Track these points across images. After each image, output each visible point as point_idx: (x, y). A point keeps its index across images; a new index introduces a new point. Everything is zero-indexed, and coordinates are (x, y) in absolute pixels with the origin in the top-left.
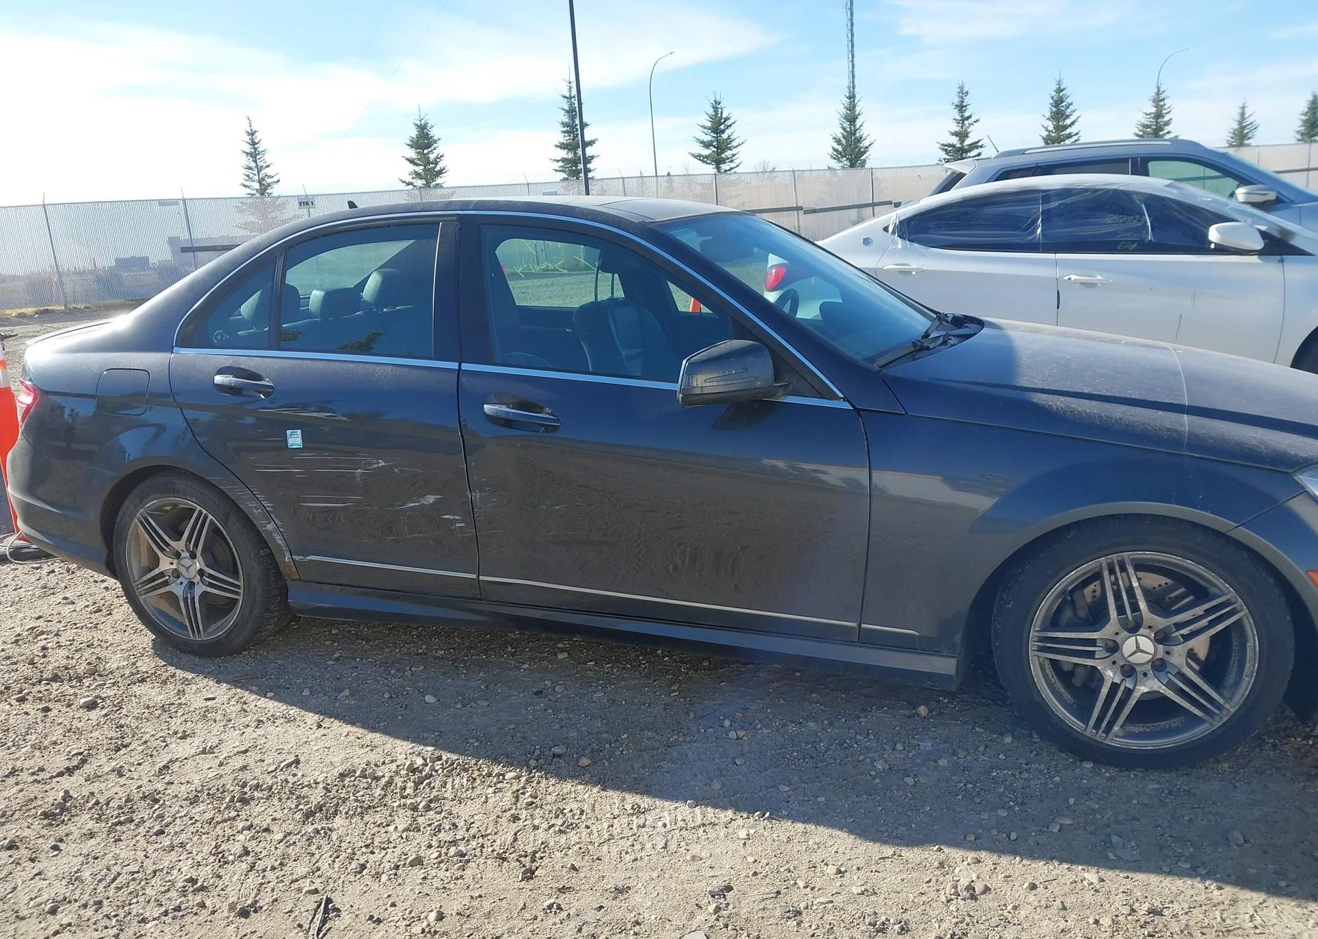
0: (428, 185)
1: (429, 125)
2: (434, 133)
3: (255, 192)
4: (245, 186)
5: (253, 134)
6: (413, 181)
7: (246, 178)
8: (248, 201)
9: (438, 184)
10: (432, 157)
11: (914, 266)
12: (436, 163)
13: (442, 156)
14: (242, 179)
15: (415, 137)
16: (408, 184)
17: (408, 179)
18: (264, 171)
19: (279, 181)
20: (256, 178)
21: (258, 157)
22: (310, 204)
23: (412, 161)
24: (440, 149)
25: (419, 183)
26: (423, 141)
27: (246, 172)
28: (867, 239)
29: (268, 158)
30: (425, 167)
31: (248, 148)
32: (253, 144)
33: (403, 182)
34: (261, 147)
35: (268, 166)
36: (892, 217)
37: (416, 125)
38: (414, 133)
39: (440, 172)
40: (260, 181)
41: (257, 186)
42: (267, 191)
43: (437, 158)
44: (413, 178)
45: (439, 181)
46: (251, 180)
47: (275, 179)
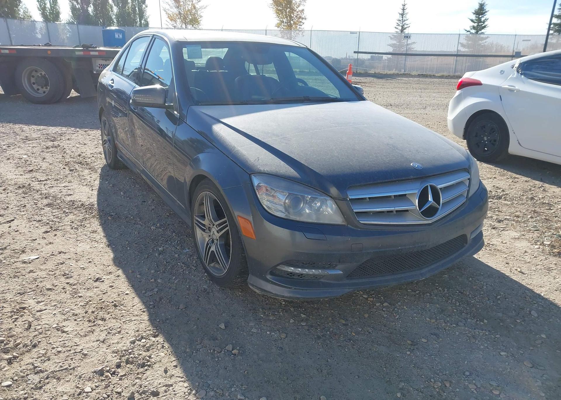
0: (477, 33)
1: (486, 4)
2: (487, 8)
3: (398, 31)
4: (396, 28)
5: (404, 5)
6: (470, 30)
7: (397, 24)
8: (396, 34)
9: (482, 33)
10: (483, 19)
11: (517, 88)
12: (484, 22)
13: (487, 19)
14: (395, 25)
15: (477, 9)
16: (468, 31)
17: (468, 29)
18: (405, 22)
19: (409, 27)
20: (401, 25)
21: (404, 15)
22: (409, 37)
23: (472, 21)
24: (488, 15)
25: (473, 31)
26: (481, 11)
27: (397, 22)
28: (502, 71)
29: (408, 16)
30: (478, 23)
31: (401, 12)
32: (403, 9)
33: (466, 30)
34: (406, 11)
35: (407, 20)
36: (517, 62)
37: (479, 3)
38: (477, 7)
39: (485, 27)
40: (402, 27)
41: (400, 28)
42: (404, 31)
43: (485, 20)
44: (471, 29)
45: (483, 31)
46: (399, 25)
47: (408, 26)
